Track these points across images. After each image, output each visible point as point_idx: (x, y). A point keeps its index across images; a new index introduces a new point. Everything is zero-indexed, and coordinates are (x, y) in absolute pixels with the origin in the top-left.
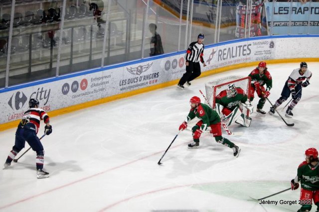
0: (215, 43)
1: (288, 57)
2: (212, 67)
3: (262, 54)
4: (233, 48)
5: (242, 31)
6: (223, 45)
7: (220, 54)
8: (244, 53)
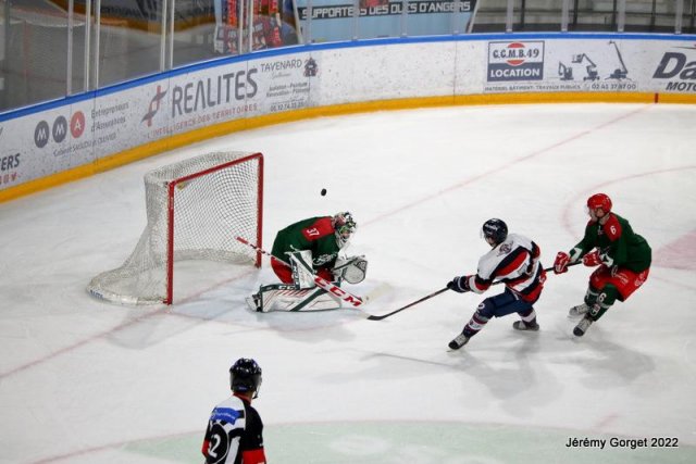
0: (163, 69)
1: (355, 97)
2: (157, 132)
4: (209, 80)
5: (232, 35)
6: (185, 75)
7: (177, 98)
8: (240, 94)
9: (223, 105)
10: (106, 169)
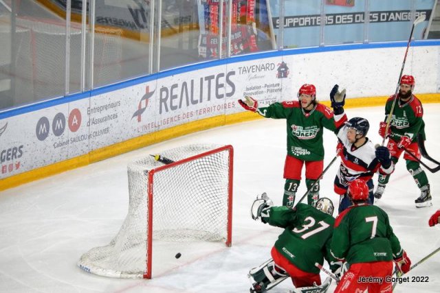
0: (151, 71)
2: (146, 127)
3: (262, 92)
4: (192, 81)
5: (213, 41)
6: (171, 77)
7: (164, 97)
8: (220, 93)
9: (205, 104)
10: (100, 159)
